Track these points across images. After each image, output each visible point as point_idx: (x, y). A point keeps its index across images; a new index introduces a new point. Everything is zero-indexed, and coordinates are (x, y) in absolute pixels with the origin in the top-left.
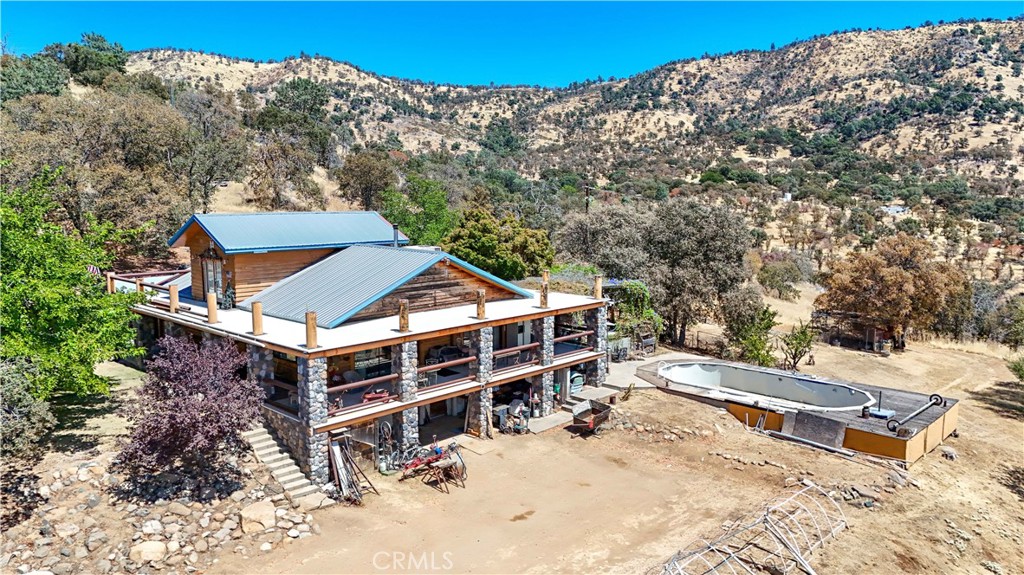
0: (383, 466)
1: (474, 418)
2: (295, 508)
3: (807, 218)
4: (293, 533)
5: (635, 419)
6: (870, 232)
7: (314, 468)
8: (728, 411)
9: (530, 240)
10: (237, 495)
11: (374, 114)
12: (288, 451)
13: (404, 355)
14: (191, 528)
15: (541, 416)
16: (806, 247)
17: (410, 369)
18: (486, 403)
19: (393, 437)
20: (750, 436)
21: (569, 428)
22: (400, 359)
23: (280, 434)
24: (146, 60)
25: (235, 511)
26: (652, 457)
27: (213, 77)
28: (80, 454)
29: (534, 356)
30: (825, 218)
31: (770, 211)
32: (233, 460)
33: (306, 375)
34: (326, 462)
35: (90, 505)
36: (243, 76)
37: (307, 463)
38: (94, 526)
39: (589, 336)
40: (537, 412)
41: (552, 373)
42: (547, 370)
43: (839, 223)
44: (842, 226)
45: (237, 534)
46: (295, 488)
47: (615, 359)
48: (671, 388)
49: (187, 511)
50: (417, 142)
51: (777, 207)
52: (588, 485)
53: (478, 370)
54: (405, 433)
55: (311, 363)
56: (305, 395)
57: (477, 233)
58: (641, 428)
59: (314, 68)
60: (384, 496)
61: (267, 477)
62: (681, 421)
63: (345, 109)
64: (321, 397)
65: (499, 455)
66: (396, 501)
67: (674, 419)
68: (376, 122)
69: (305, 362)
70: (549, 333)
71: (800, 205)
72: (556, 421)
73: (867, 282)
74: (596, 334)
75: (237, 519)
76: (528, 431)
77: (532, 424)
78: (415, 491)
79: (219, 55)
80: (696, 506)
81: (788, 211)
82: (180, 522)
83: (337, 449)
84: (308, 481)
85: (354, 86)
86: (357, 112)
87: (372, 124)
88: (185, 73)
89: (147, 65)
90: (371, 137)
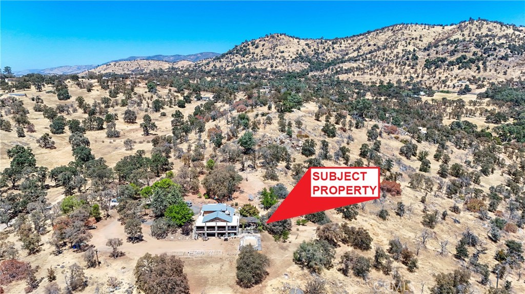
0: (202, 238)
2: (191, 239)
9: (251, 211)
10: (188, 236)
11: (497, 56)
13: (205, 228)
18: (216, 234)
24: (390, 31)
27: (418, 37)
35: (179, 233)
36: (435, 35)
39: (235, 229)
41: (227, 233)
45: (186, 239)
49: (184, 236)
50: (520, 72)
53: (215, 231)
54: (205, 235)
58: (229, 242)
59: (474, 27)
60: (199, 240)
61: (191, 235)
63: (480, 53)
65: (214, 240)
68: (497, 61)
70: (227, 228)
77: (222, 237)
79: (425, 24)
83: (197, 235)
85: (494, 37)
86: (486, 55)
87: (494, 62)
88: (406, 36)
89: (390, 33)
90: (490, 70)
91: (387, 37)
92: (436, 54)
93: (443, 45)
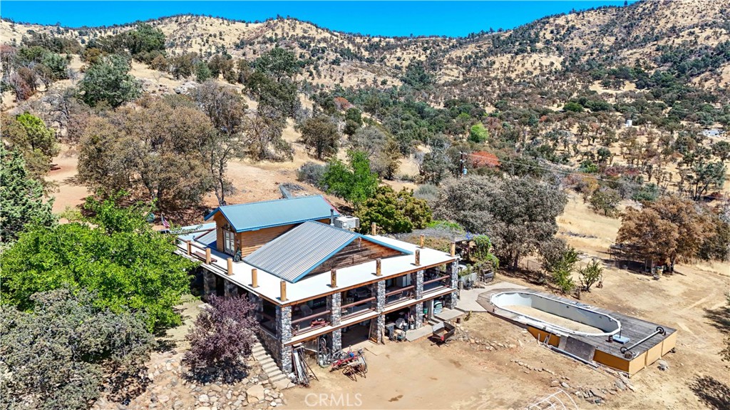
0: (321, 362)
1: (374, 331)
2: (274, 389)
3: (642, 140)
4: (273, 404)
5: (470, 335)
6: (692, 152)
7: (284, 365)
8: (528, 330)
9: (416, 206)
10: (245, 381)
11: (327, 59)
12: (271, 353)
13: (334, 301)
14: (222, 400)
15: (415, 328)
16: (640, 162)
17: (336, 307)
18: (381, 324)
19: (327, 346)
20: (540, 349)
21: (430, 338)
22: (331, 302)
23: (266, 343)
24: (173, 22)
25: (244, 390)
26: (476, 361)
27: (218, 34)
28: (166, 353)
29: (411, 293)
30: (657, 140)
31: (614, 134)
32: (241, 358)
33: (280, 315)
34: (290, 361)
35: (173, 384)
36: (238, 33)
37: (280, 362)
38: (176, 397)
39: (447, 279)
40: (412, 326)
41: (422, 303)
42: (419, 302)
43: (667, 144)
44: (670, 146)
45: (245, 403)
46: (274, 376)
47: (466, 287)
48: (496, 313)
49: (220, 390)
50: (357, 79)
51: (620, 131)
52: (436, 379)
53: (377, 305)
54: (334, 343)
55: (283, 309)
56: (280, 326)
57: (383, 203)
58: (473, 341)
59: (286, 26)
60: (321, 382)
61: (259, 370)
62: (498, 337)
63: (307, 56)
64: (288, 327)
65: (387, 356)
66: (328, 385)
67: (494, 336)
68: (328, 66)
69: (280, 309)
70: (420, 280)
71: (638, 130)
72: (423, 333)
73: (646, 229)
74: (451, 278)
75: (244, 395)
76: (406, 340)
77: (410, 335)
78: (338, 379)
79: (222, 18)
80: (495, 397)
81: (629, 134)
82: (218, 396)
83: (296, 355)
84: (280, 372)
85: (313, 39)
86: (315, 58)
87: (326, 67)
88: (199, 31)
89: (174, 26)
90: (325, 76)
91: (171, 31)
92: (254, 53)
93: (259, 43)
